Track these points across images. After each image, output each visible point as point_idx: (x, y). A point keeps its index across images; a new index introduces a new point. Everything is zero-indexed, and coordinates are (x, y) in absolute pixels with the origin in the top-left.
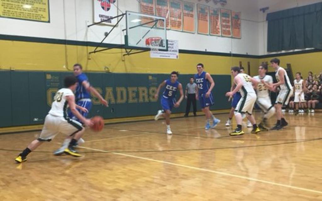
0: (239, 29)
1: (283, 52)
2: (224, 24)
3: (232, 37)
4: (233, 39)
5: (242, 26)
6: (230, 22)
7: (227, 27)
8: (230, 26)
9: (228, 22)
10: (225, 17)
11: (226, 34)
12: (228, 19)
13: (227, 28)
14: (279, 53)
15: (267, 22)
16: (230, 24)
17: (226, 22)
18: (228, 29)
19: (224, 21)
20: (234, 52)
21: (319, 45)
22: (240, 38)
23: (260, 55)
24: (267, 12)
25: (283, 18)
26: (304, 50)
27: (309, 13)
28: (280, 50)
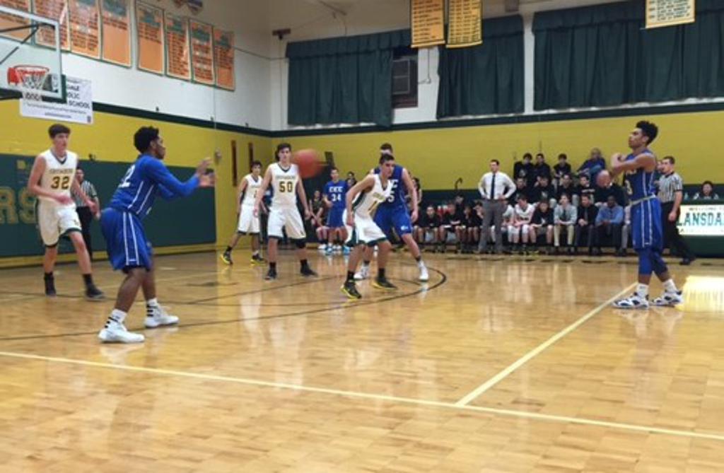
0: (229, 69)
1: (319, 126)
2: (198, 53)
3: (215, 86)
6: (211, 52)
7: (205, 61)
8: (210, 60)
9: (207, 52)
11: (201, 76)
12: (205, 44)
13: (205, 63)
14: (311, 128)
15: (287, 60)
16: (210, 56)
17: (203, 51)
18: (205, 67)
19: (197, 47)
20: (219, 119)
21: (384, 118)
22: (233, 91)
23: (272, 130)
24: (287, 39)
25: (318, 57)
26: (357, 125)
27: (368, 52)
28: (313, 123)
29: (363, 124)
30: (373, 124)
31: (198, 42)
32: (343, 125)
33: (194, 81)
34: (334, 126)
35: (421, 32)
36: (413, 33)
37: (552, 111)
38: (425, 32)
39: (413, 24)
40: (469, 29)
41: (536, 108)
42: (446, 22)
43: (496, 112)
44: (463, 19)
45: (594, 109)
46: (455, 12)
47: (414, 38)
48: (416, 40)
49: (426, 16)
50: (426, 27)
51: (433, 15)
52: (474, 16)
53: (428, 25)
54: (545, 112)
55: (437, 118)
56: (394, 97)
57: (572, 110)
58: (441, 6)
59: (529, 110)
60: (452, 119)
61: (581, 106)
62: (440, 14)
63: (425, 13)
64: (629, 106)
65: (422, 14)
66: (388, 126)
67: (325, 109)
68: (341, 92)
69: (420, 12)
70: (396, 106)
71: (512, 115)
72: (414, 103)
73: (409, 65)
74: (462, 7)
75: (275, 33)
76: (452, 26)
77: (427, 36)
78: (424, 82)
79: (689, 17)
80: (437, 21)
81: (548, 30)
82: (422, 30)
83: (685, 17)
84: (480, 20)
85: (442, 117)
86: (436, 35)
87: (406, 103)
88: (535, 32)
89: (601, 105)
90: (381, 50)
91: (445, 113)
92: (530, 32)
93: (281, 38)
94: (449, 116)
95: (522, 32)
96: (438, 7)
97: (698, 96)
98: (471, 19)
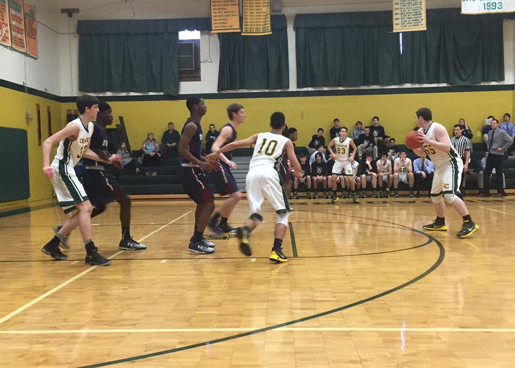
0: (35, 38)
1: (109, 94)
2: (14, 23)
3: (25, 54)
4: (27, 58)
5: (40, 35)
6: (23, 23)
7: (19, 30)
8: (22, 30)
9: (20, 23)
10: (15, 9)
12: (19, 15)
13: (19, 33)
14: (102, 95)
16: (22, 26)
17: (17, 21)
18: (19, 36)
19: (14, 17)
20: (28, 85)
21: (172, 89)
22: (36, 59)
23: (62, 96)
24: (77, 17)
25: (108, 34)
26: (147, 94)
27: (156, 34)
28: (104, 91)
29: (151, 94)
30: (162, 94)
31: (14, 12)
32: (132, 94)
33: (12, 49)
34: (124, 94)
35: (220, 21)
36: (213, 22)
37: (310, 89)
38: (225, 21)
39: (213, 15)
40: (260, 22)
41: (298, 87)
42: (241, 15)
43: (268, 88)
44: (255, 14)
45: (341, 88)
46: (249, 11)
47: (213, 26)
48: (215, 27)
49: (224, 9)
50: (224, 18)
51: (230, 8)
52: (264, 13)
53: (226, 16)
54: (305, 89)
55: (218, 91)
56: (181, 72)
57: (325, 89)
58: (237, 3)
59: (293, 87)
60: (230, 92)
61: (332, 86)
62: (236, 8)
63: (223, 7)
64: (366, 88)
65: (220, 7)
66: (176, 95)
67: (116, 80)
68: (131, 65)
69: (218, 6)
70: (182, 79)
71: (279, 91)
72: (197, 78)
73: (193, 48)
74: (254, 5)
75: (63, 11)
76: (246, 19)
77: (224, 25)
78: (206, 61)
79: (422, 27)
80: (233, 13)
81: (306, 28)
82: (221, 20)
83: (420, 26)
84: (269, 16)
85: (222, 90)
86: (233, 25)
87: (191, 77)
88: (296, 29)
89: (347, 86)
90: (169, 33)
91: (226, 87)
92: (292, 29)
93: (70, 16)
94: (228, 89)
95: (286, 28)
96: (233, 3)
97: (412, 82)
98: (262, 14)
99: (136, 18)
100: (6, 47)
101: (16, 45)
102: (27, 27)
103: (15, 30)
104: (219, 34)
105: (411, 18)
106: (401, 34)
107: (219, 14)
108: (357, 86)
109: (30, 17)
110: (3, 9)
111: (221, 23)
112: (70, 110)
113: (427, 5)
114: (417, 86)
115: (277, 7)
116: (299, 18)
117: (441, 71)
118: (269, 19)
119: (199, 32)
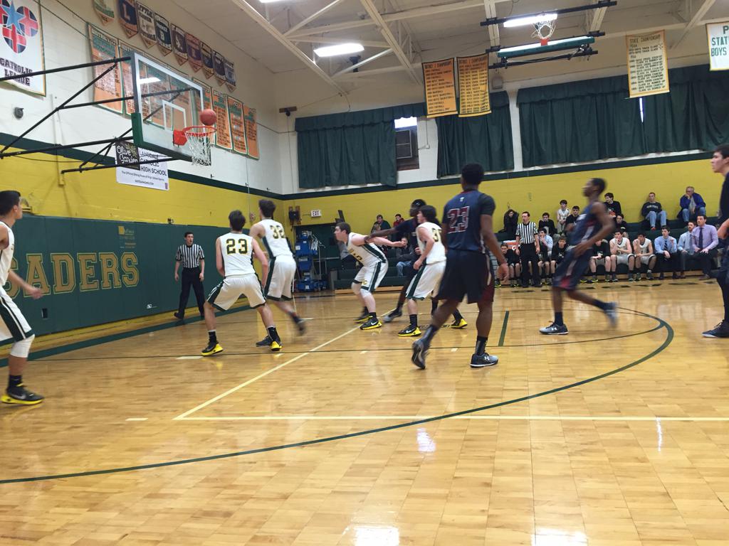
0: (255, 140)
1: (328, 189)
2: (234, 127)
3: (246, 156)
4: (248, 160)
5: (259, 136)
6: (243, 126)
7: (239, 134)
8: (243, 133)
9: (240, 126)
10: (235, 113)
12: (239, 118)
13: (239, 136)
14: (321, 190)
16: (243, 129)
18: (240, 139)
19: (234, 121)
20: (251, 186)
21: (390, 178)
22: (257, 160)
23: (283, 194)
24: (295, 115)
25: (325, 129)
26: (365, 186)
27: (372, 124)
28: (323, 186)
29: (369, 185)
30: (380, 184)
31: (234, 116)
32: (351, 187)
33: (234, 152)
34: (343, 188)
35: (435, 105)
36: (428, 107)
37: (537, 168)
38: (440, 105)
39: (427, 99)
40: (478, 101)
41: (524, 166)
42: (457, 96)
43: (490, 171)
44: (473, 94)
45: (573, 165)
46: (466, 91)
47: (429, 110)
48: (431, 111)
49: (439, 92)
50: (440, 101)
51: (445, 91)
52: (482, 91)
53: (442, 99)
54: (532, 169)
55: (437, 177)
56: (398, 161)
57: (555, 166)
58: (453, 83)
59: (518, 167)
60: (451, 177)
61: (563, 163)
62: (452, 90)
63: (438, 90)
64: (602, 161)
65: (435, 91)
66: (394, 185)
67: (335, 174)
68: (348, 159)
69: (433, 89)
70: (399, 168)
71: (503, 172)
72: (416, 166)
73: (410, 135)
74: (472, 84)
75: (281, 110)
76: (463, 100)
77: (440, 108)
78: (424, 148)
79: (664, 88)
80: (449, 96)
81: (531, 103)
82: (436, 103)
83: (662, 89)
84: (488, 94)
85: (442, 176)
86: (449, 107)
87: (409, 166)
88: (520, 105)
89: (580, 161)
90: (385, 123)
91: (446, 173)
92: (515, 105)
93: (288, 114)
94: (448, 175)
95: (508, 105)
96: (449, 85)
97: (657, 151)
98: (480, 93)
99: (352, 110)
100: (228, 150)
101: (238, 148)
102: (248, 130)
103: (236, 134)
104: (436, 118)
105: (650, 80)
106: (641, 100)
107: (435, 98)
108: (592, 160)
109: (250, 120)
110: (224, 115)
111: (436, 107)
112: (292, 207)
113: (668, 64)
114: (663, 155)
115: (497, 84)
116: (521, 92)
117: (691, 136)
118: (488, 97)
119: (415, 118)
